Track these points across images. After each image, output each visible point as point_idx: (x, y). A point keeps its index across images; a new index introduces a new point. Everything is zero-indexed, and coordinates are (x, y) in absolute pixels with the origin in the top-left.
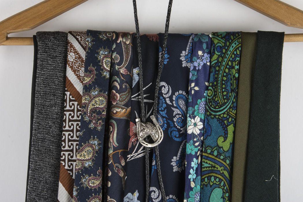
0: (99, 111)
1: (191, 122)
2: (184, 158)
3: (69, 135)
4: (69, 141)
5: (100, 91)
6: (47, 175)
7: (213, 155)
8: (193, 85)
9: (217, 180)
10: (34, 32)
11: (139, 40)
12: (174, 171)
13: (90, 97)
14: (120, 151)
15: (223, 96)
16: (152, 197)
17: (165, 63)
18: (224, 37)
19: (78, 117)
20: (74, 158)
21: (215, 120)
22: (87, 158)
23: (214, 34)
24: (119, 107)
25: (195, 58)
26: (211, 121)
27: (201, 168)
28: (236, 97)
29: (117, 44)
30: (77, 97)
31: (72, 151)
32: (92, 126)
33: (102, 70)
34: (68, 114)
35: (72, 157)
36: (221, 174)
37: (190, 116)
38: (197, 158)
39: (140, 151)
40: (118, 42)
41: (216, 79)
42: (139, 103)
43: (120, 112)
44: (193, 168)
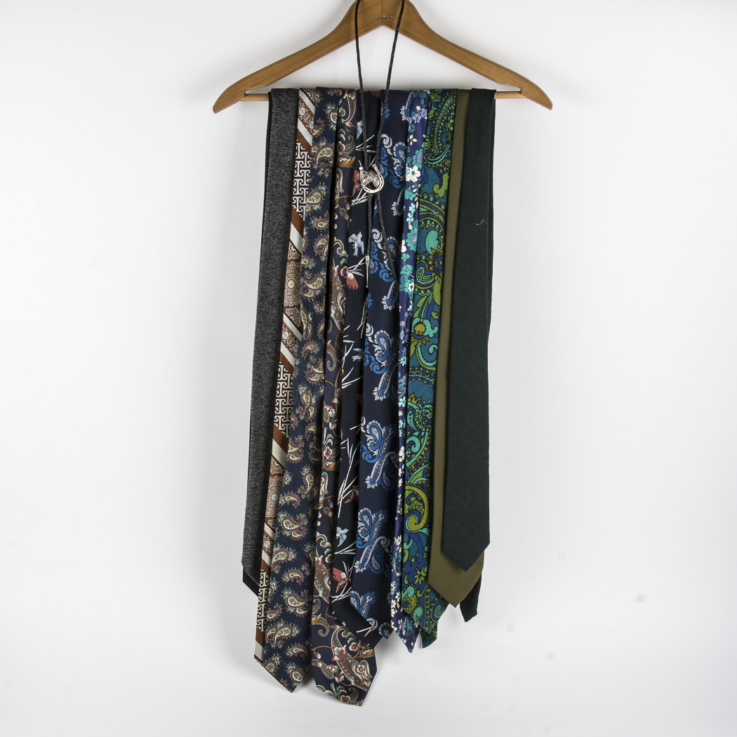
0: (327, 160)
1: (409, 170)
2: (404, 203)
3: (300, 181)
4: (300, 187)
5: (328, 142)
6: (281, 218)
7: (429, 201)
8: (411, 137)
9: (433, 223)
10: (268, 89)
11: (362, 97)
12: (394, 215)
13: (319, 147)
14: (345, 197)
15: (439, 147)
16: (374, 238)
17: (387, 117)
18: (440, 94)
19: (308, 165)
20: (304, 202)
21: (432, 169)
22: (316, 202)
23: (433, 91)
24: (345, 157)
25: (413, 113)
26: (428, 170)
27: (419, 212)
28: (451, 148)
29: (343, 99)
30: (307, 147)
31: (302, 196)
32: (320, 173)
33: (330, 123)
34: (298, 162)
35: (302, 201)
36: (436, 218)
37: (408, 166)
38: (415, 203)
39: (363, 197)
40: (344, 98)
41: (433, 132)
42: (362, 153)
43: (346, 161)
44: (410, 212)
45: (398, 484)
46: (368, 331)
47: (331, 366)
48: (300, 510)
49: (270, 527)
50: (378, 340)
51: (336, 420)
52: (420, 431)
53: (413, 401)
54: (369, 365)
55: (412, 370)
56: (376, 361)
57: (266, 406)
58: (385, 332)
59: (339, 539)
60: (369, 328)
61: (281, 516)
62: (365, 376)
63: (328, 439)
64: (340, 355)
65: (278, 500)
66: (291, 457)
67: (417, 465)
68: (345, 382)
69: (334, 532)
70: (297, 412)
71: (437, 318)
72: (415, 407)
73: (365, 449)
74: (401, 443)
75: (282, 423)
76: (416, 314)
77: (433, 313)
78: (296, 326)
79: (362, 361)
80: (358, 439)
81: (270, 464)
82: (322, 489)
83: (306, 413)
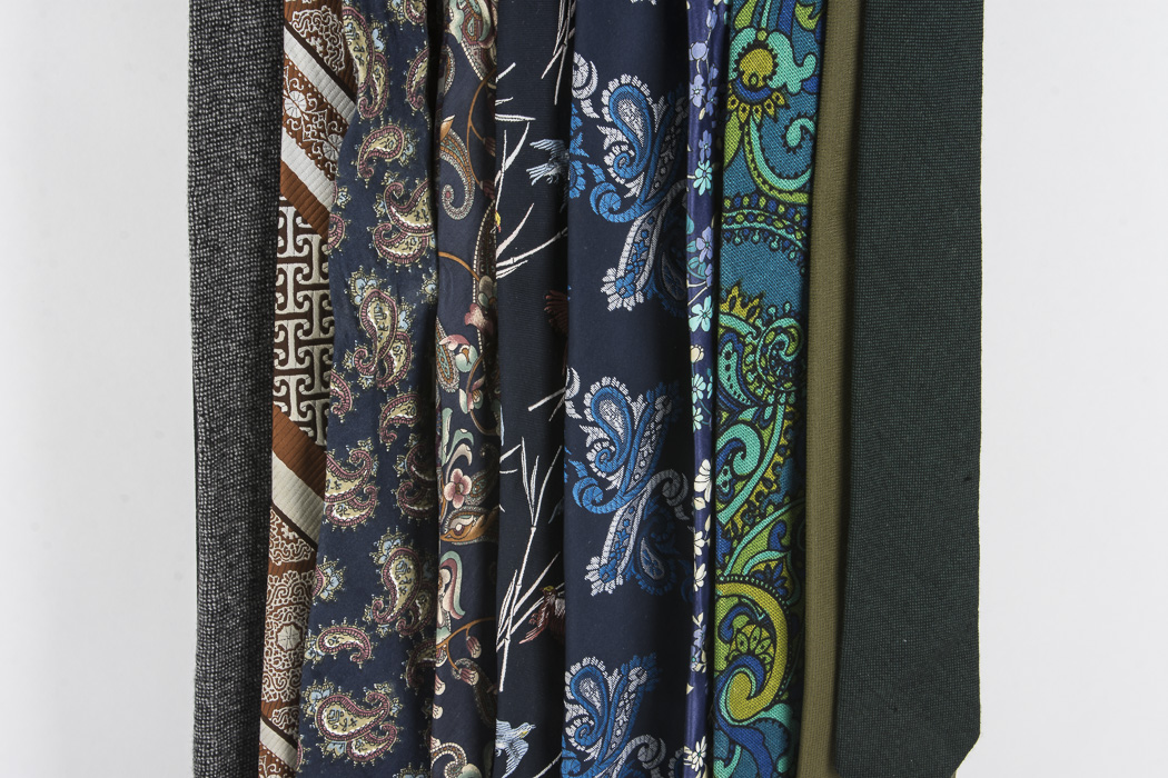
45: (692, 580)
46: (579, 78)
47: (457, 203)
48: (373, 674)
49: (280, 733)
50: (615, 111)
51: (480, 381)
52: (761, 404)
53: (738, 310)
54: (585, 194)
55: (733, 208)
56: (609, 179)
57: (245, 344)
58: (637, 82)
59: (505, 755)
60: (584, 70)
61: (314, 696)
62: (575, 230)
63: (455, 445)
64: (485, 165)
65: (299, 648)
66: (334, 514)
67: (752, 513)
68: (506, 255)
69: (492, 736)
70: (349, 364)
71: (811, 24)
72: (743, 328)
73: (582, 472)
74: (699, 450)
75: (301, 398)
76: (744, 18)
77: (800, 11)
78: (328, 70)
79: (561, 183)
80: (556, 439)
81: (267, 528)
82: (445, 604)
83: (381, 362)
